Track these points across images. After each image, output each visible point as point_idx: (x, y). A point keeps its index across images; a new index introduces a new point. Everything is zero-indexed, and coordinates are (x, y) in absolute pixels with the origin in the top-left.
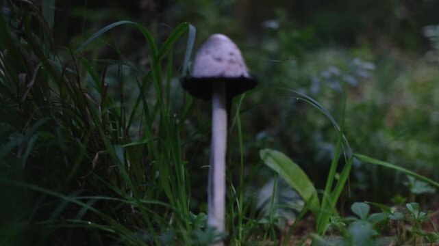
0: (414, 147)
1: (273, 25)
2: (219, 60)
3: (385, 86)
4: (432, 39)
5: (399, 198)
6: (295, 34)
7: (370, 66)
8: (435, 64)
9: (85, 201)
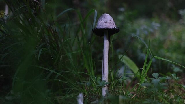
0: (174, 56)
1: (122, 9)
2: (106, 22)
3: (163, 32)
4: (182, 15)
5: (169, 73)
6: (130, 13)
7: (158, 25)
8: (183, 24)
9: (58, 72)
